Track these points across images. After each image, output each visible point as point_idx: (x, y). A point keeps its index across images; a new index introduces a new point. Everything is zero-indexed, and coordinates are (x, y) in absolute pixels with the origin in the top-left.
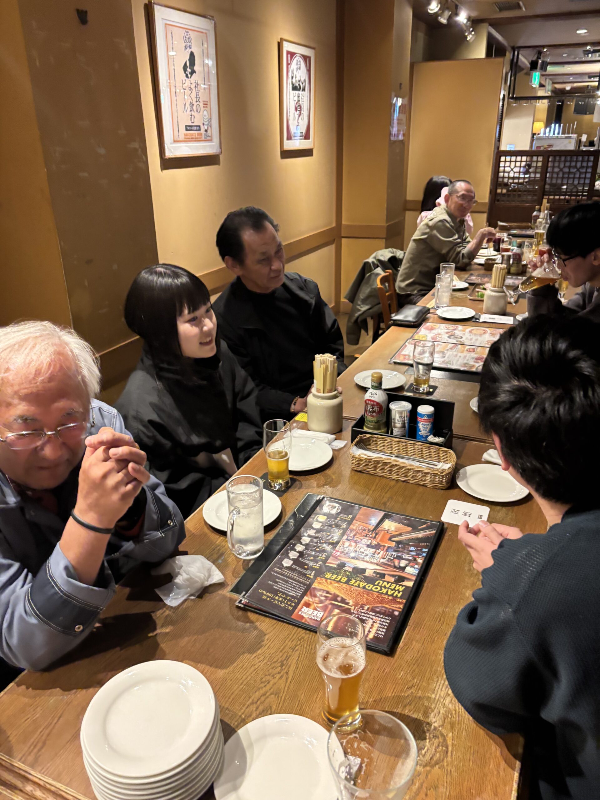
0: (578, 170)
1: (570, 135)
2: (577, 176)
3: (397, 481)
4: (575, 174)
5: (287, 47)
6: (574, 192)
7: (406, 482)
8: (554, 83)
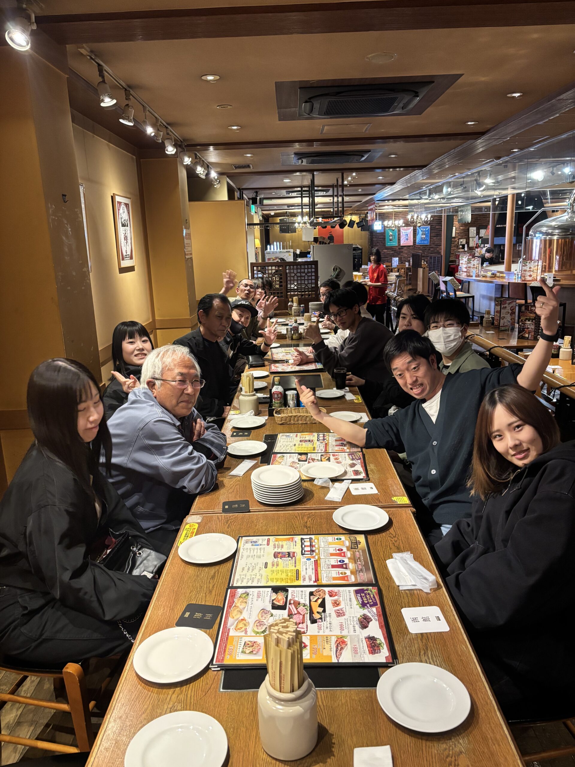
0: (306, 274)
1: (288, 250)
2: (306, 278)
3: (302, 424)
4: (304, 276)
5: (118, 199)
6: (307, 289)
7: (306, 423)
8: (262, 210)
